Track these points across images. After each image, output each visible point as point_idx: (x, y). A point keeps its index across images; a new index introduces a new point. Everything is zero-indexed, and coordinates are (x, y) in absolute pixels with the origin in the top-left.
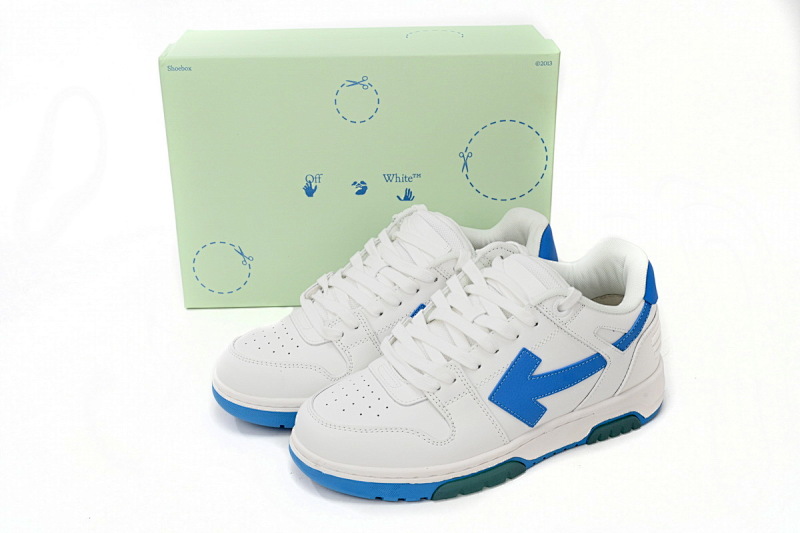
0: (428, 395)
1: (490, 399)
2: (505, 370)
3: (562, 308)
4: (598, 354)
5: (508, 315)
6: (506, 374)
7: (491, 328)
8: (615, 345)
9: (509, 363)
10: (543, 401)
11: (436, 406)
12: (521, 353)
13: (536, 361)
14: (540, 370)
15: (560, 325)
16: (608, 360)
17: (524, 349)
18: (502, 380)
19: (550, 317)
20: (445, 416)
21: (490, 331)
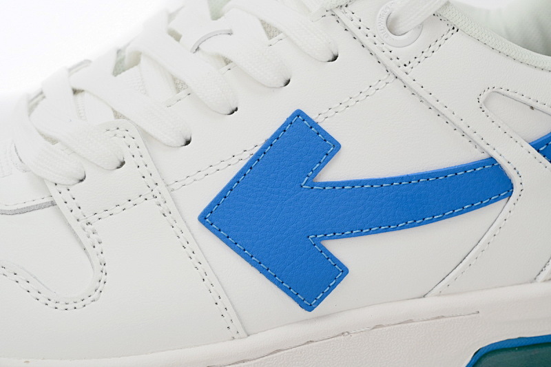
0: (54, 190)
1: (203, 218)
2: (247, 157)
3: (401, 27)
4: (492, 160)
5: (270, 31)
6: (249, 166)
7: (230, 57)
8: (537, 146)
9: (261, 142)
10: (340, 249)
11: (71, 218)
12: (289, 122)
13: (327, 147)
14: (334, 172)
15: (392, 65)
16: (516, 181)
17: (298, 113)
18: (236, 180)
19: (366, 41)
20: (87, 243)
21: (227, 62)
